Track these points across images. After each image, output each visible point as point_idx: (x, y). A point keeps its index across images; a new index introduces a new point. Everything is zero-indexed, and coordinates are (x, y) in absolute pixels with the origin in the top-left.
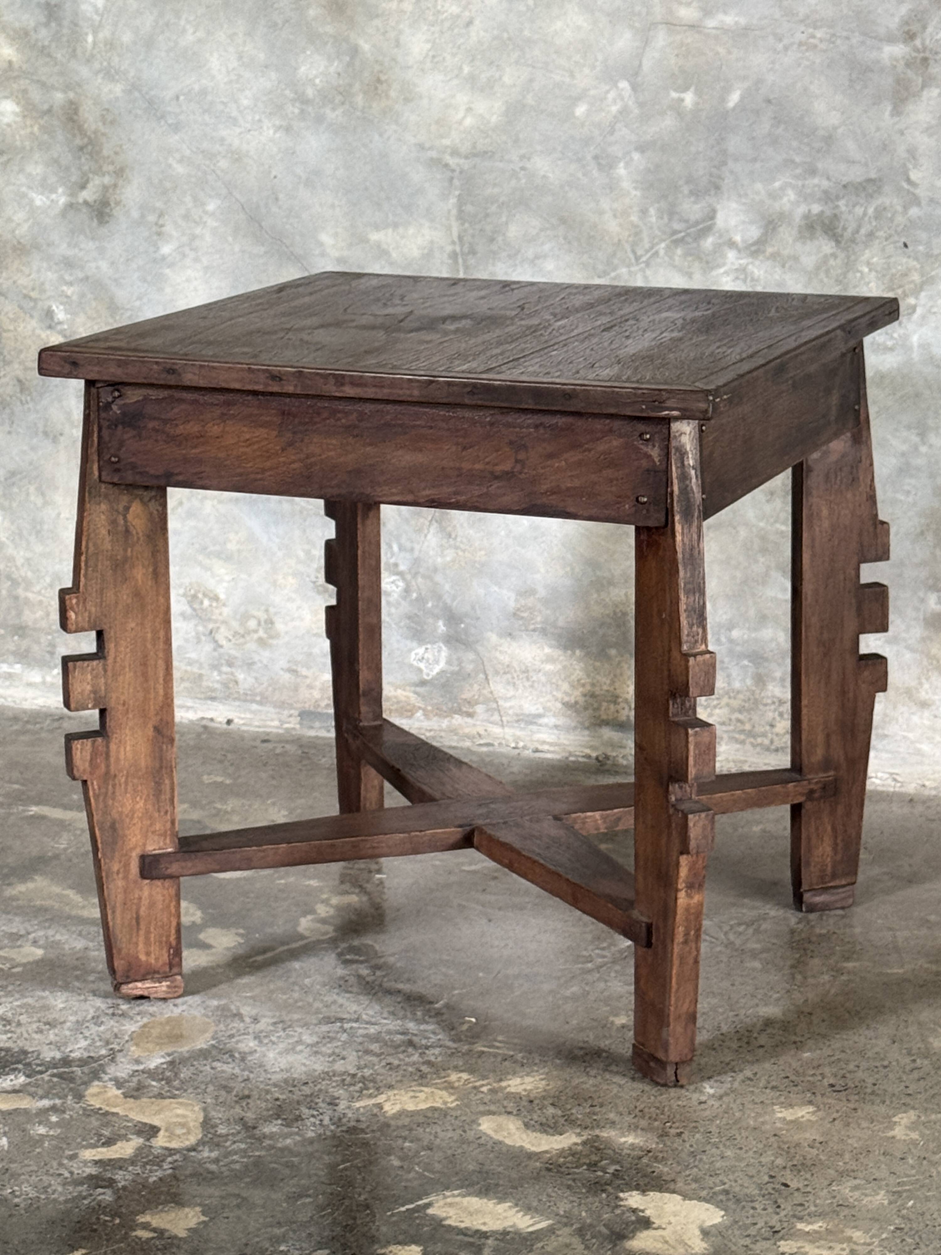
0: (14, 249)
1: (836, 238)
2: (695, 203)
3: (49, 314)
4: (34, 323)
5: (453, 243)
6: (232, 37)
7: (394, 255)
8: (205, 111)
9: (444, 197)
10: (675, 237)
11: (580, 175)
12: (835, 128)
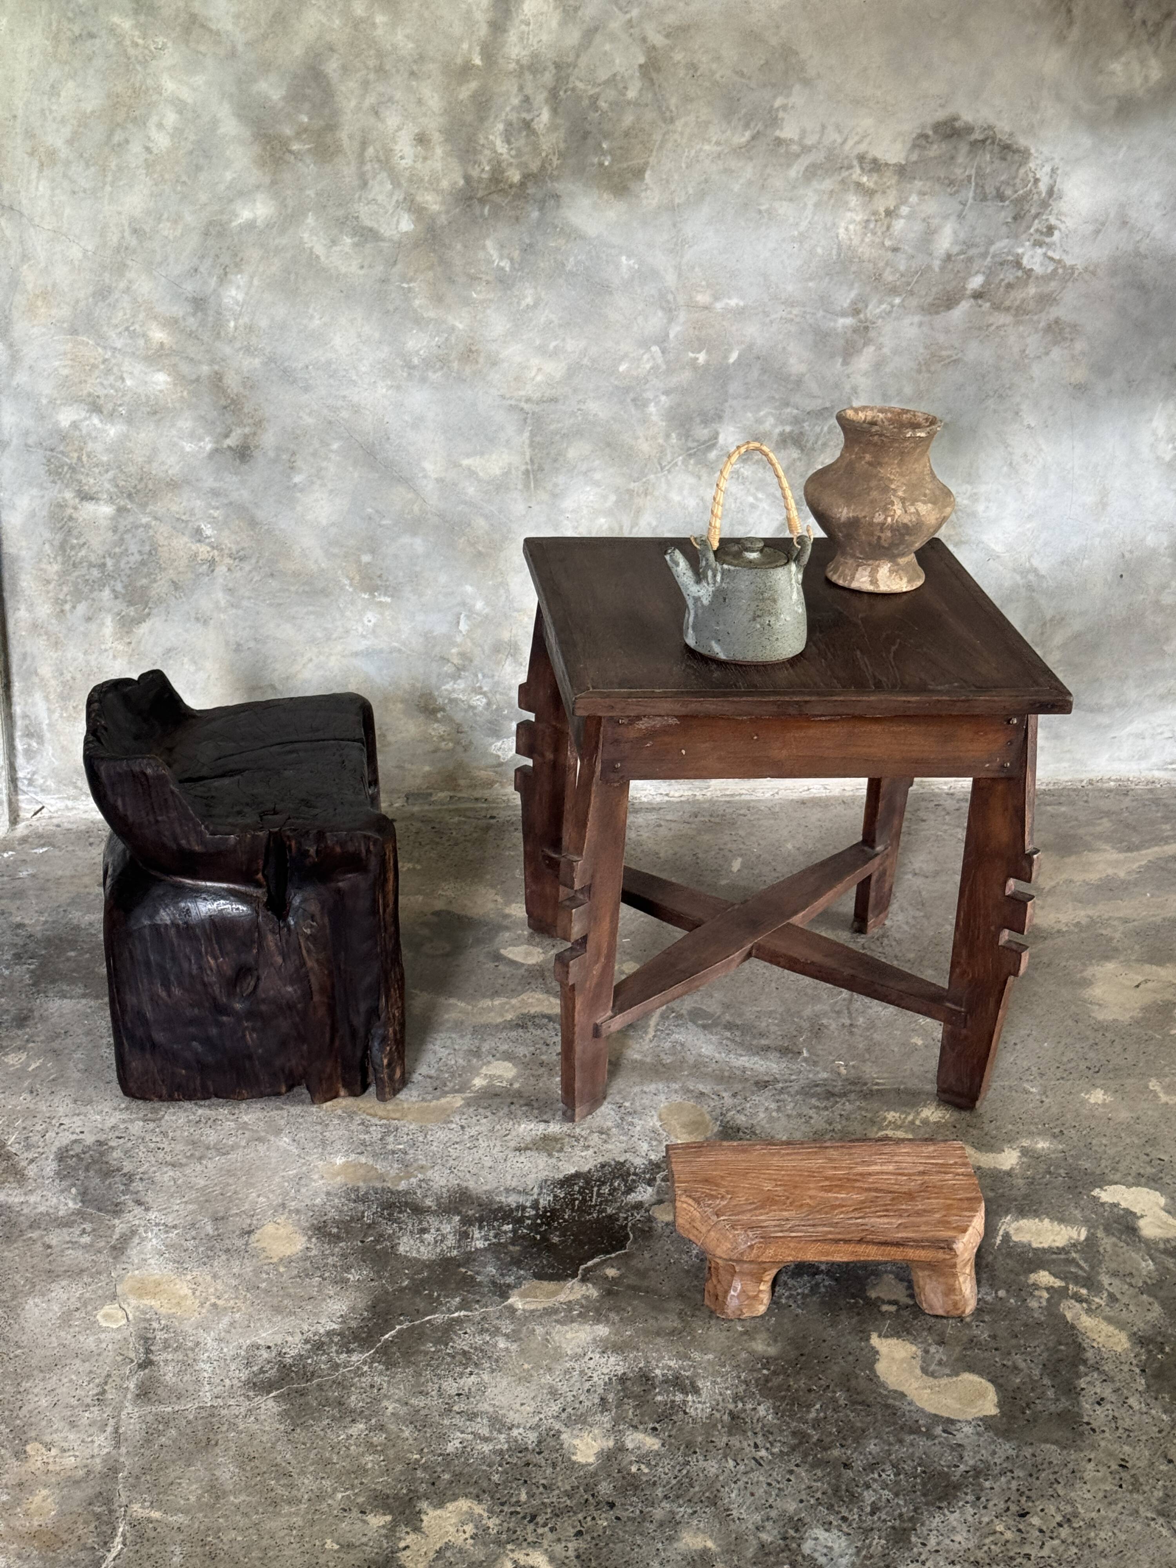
0: (168, 485)
1: (802, 448)
2: (704, 428)
3: (198, 531)
4: (186, 539)
5: (527, 463)
6: (352, 321)
7: (481, 474)
8: (330, 377)
9: (520, 431)
10: (689, 452)
11: (622, 413)
12: (803, 375)
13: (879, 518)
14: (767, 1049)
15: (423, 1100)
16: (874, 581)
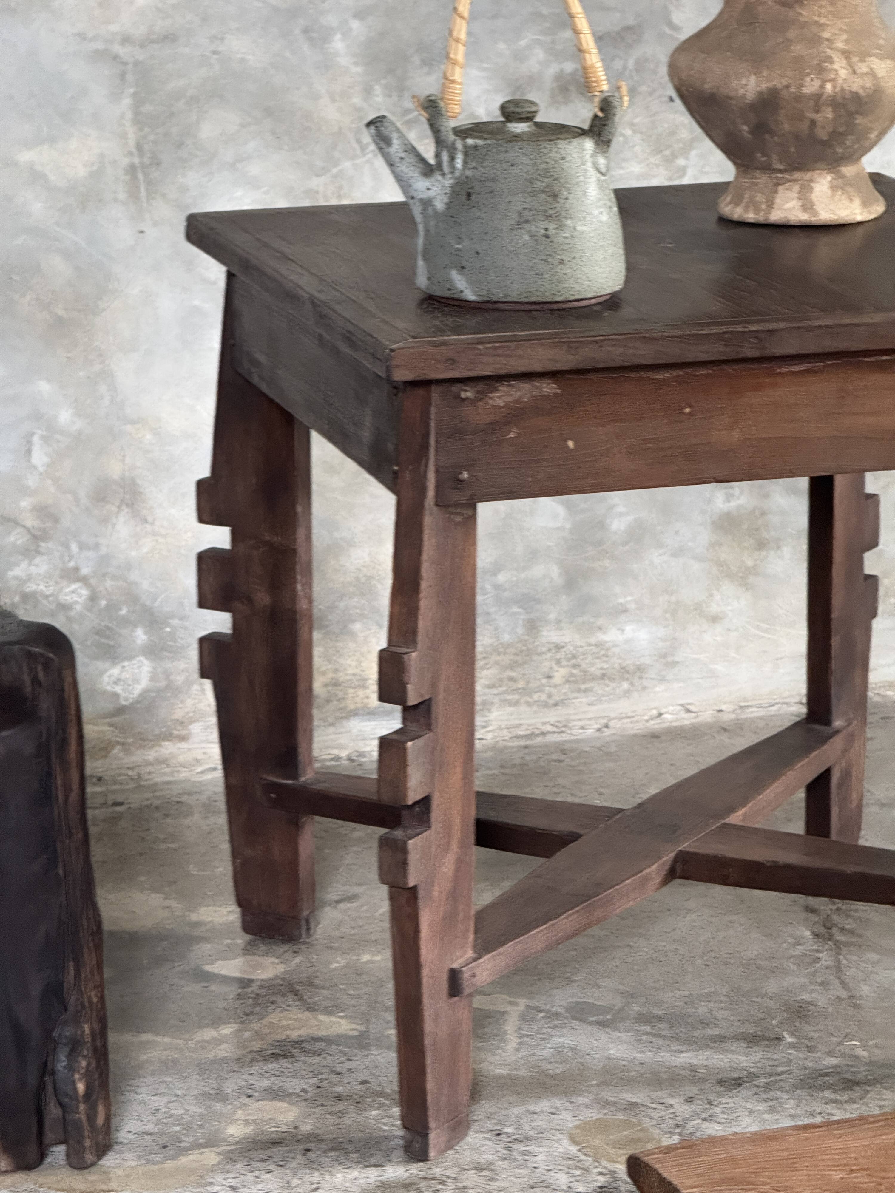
2: (428, 74)
5: (131, 154)
7: (52, 177)
9: (116, 97)
10: (407, 118)
11: (288, 54)
13: (811, 86)
14: (722, 1039)
15: (148, 1162)
16: (808, 206)
